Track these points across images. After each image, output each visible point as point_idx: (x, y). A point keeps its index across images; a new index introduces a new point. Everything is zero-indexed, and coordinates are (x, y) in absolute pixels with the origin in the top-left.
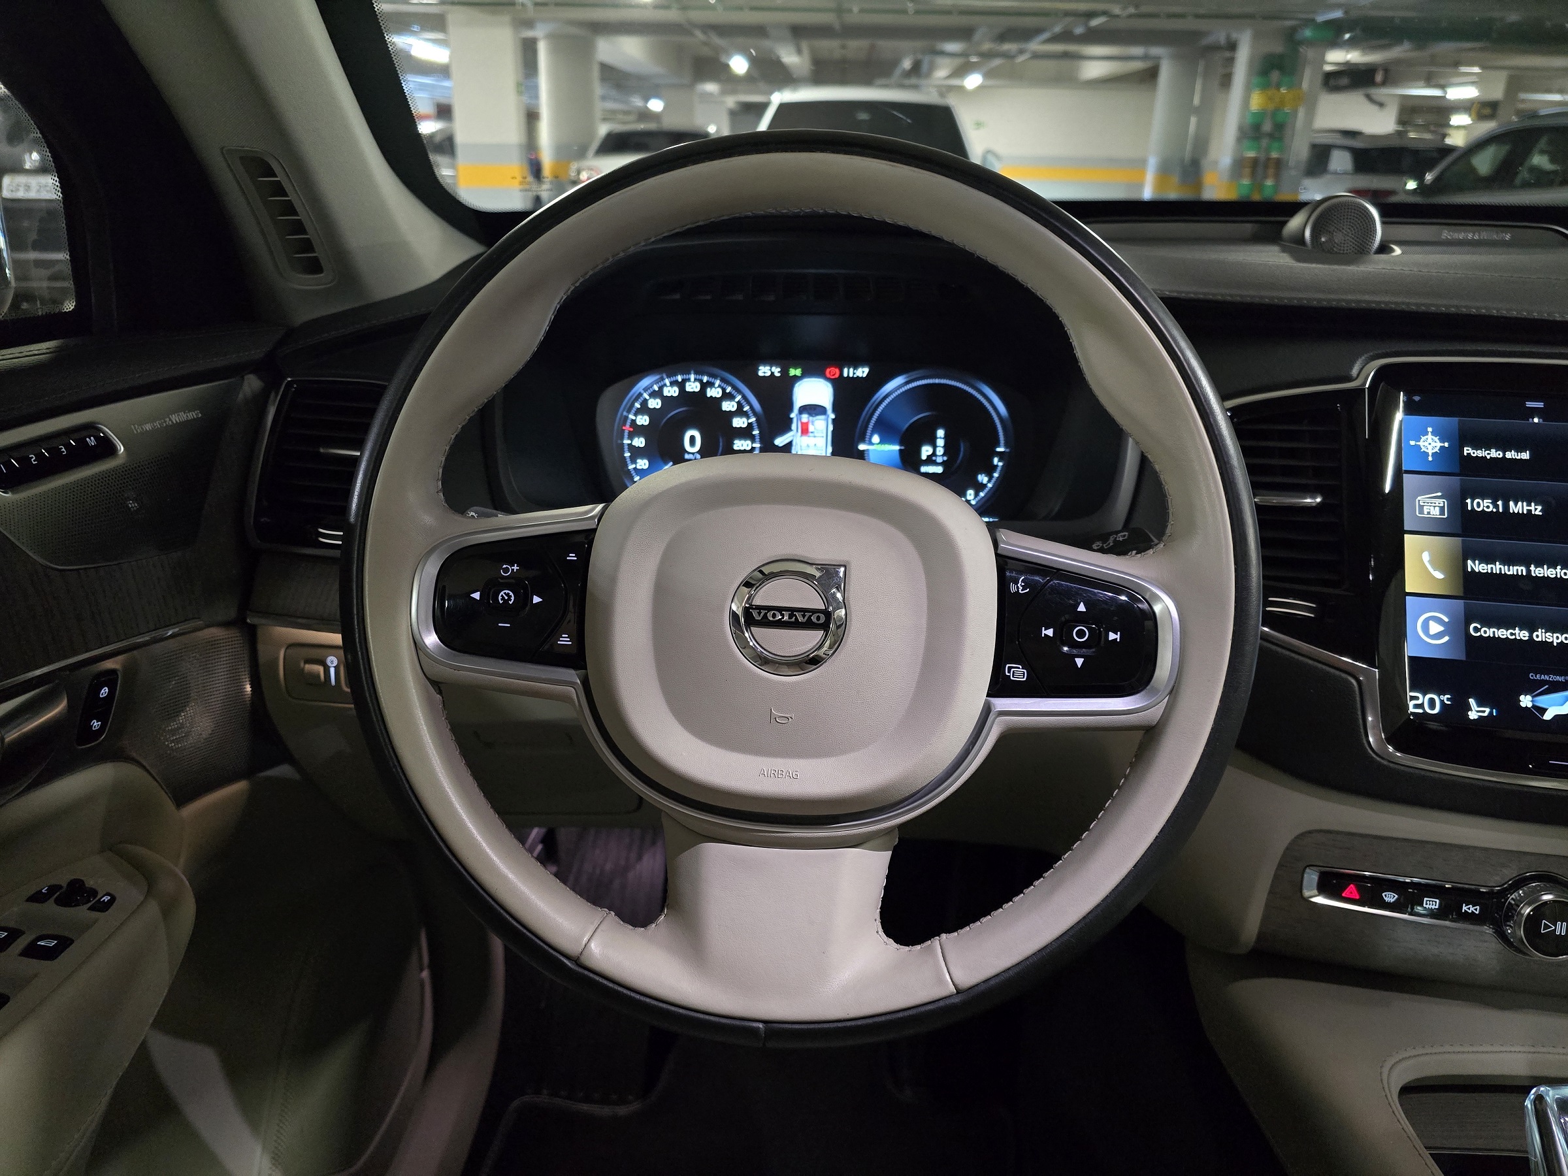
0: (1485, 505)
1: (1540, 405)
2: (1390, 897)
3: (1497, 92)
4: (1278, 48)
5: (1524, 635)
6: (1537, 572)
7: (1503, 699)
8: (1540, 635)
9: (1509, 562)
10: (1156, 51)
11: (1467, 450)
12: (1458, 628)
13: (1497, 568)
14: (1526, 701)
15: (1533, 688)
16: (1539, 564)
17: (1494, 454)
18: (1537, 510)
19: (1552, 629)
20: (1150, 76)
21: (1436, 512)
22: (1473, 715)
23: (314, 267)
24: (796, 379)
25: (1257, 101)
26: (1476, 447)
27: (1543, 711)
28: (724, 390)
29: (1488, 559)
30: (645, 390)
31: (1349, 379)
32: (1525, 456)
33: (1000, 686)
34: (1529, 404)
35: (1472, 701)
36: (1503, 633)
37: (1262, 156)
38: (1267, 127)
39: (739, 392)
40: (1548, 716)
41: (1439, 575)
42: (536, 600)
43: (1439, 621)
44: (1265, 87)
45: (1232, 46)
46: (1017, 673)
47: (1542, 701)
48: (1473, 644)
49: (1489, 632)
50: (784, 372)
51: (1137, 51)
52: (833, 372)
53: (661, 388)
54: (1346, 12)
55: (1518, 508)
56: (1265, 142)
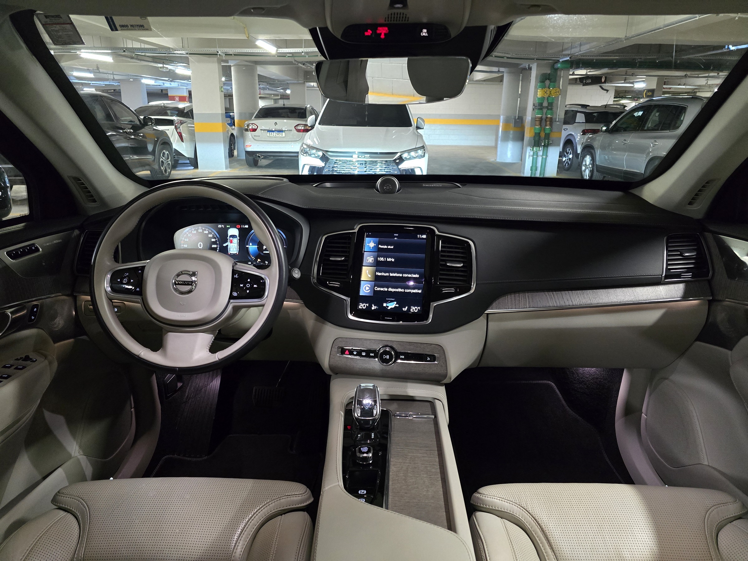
0: (382, 259)
1: (397, 235)
2: (355, 353)
3: (654, 86)
4: (548, 71)
5: (386, 289)
6: (391, 275)
7: (380, 304)
8: (390, 289)
9: (385, 272)
10: (502, 69)
11: (380, 246)
12: (372, 288)
13: (383, 274)
14: (385, 305)
15: (386, 302)
16: (392, 273)
17: (386, 247)
18: (393, 260)
19: (392, 288)
20: (501, 79)
21: (371, 261)
22: (373, 308)
23: (94, 201)
24: (229, 228)
25: (540, 94)
26: (381, 245)
27: (388, 307)
28: (209, 231)
29: (381, 272)
30: (187, 231)
31: (354, 229)
32: (392, 247)
33: (231, 297)
34: (395, 235)
35: (373, 305)
36: (382, 289)
37: (544, 117)
38: (545, 104)
39: (213, 232)
40: (389, 308)
41: (370, 276)
42: (132, 281)
43: (368, 286)
44: (543, 87)
45: (530, 69)
46: (235, 294)
47: (388, 305)
48: (375, 292)
49: (379, 289)
50: (225, 226)
51: (495, 69)
52: (239, 226)
53: (191, 231)
54: (570, 58)
55: (389, 260)
56: (545, 110)
